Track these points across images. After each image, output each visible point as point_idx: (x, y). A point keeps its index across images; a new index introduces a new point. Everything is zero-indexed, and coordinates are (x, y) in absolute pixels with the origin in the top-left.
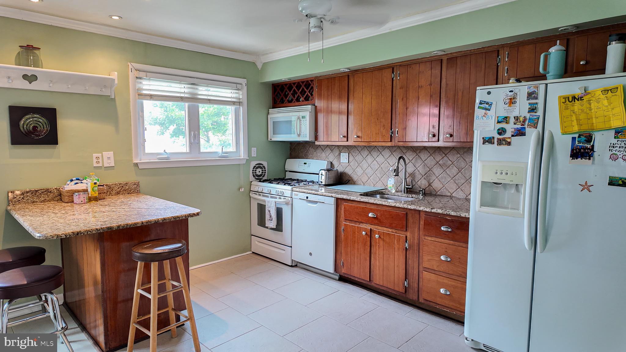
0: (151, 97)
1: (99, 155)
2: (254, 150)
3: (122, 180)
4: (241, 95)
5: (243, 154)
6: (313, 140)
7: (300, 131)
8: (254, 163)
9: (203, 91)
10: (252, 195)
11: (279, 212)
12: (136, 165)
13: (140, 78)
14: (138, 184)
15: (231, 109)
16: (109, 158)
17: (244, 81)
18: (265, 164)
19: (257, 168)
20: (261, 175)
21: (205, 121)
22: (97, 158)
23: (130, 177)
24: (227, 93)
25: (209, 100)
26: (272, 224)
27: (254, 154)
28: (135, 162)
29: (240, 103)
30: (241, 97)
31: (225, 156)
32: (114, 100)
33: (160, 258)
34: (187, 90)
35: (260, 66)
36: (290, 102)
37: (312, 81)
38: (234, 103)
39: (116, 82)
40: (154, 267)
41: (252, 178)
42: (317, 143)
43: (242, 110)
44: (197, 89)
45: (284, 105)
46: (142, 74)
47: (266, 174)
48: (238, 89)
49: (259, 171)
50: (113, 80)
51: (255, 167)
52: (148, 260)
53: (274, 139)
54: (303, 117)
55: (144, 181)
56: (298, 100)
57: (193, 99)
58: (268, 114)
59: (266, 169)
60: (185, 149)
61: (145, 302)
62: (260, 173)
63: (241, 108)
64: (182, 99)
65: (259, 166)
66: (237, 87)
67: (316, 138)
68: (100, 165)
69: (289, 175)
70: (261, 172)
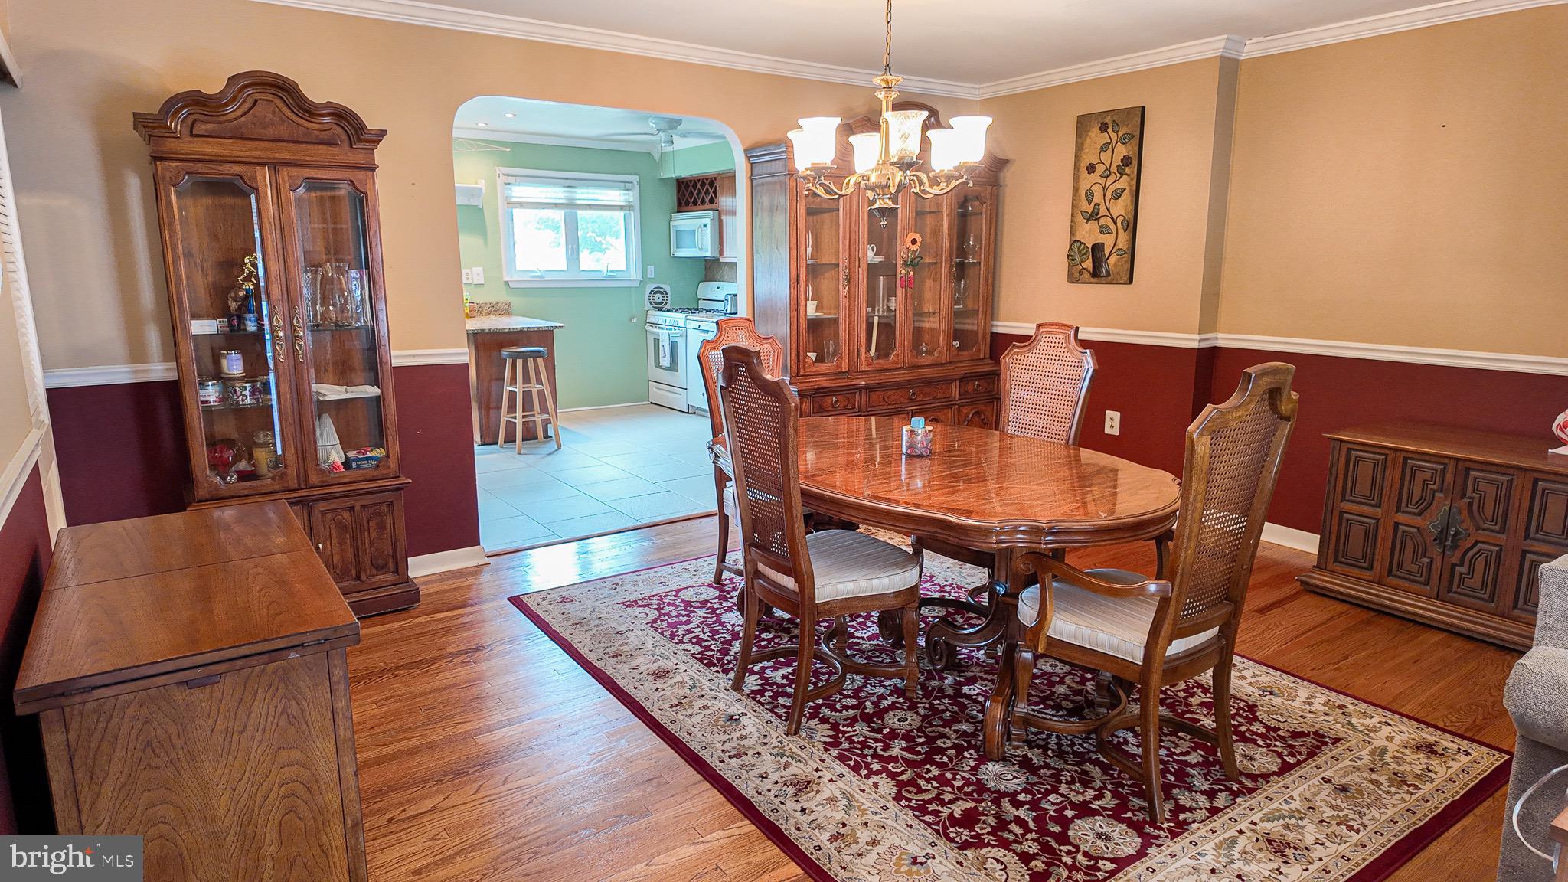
0: (521, 205)
1: (469, 271)
2: (650, 269)
3: (493, 300)
4: (632, 197)
5: (635, 275)
6: (718, 256)
7: (702, 244)
8: (650, 287)
9: (583, 195)
10: (648, 328)
11: (673, 346)
12: (507, 283)
13: (509, 184)
14: (509, 305)
15: (619, 215)
16: (478, 274)
17: (635, 179)
18: (667, 288)
19: (655, 293)
20: (661, 303)
21: (585, 231)
22: (467, 274)
23: (502, 297)
24: (616, 196)
25: (589, 205)
26: (665, 362)
27: (650, 274)
28: (506, 279)
29: (630, 207)
30: (631, 200)
31: (612, 275)
32: (482, 210)
33: (524, 356)
34: (563, 195)
35: (657, 157)
36: (695, 203)
37: (715, 178)
38: (622, 208)
39: (484, 191)
40: (519, 363)
41: (648, 306)
42: (721, 260)
43: (634, 216)
44: (575, 192)
45: (689, 208)
46: (510, 180)
47: (669, 302)
48: (628, 190)
49: (658, 298)
50: (481, 189)
51: (652, 291)
52: (515, 357)
53: (677, 255)
54: (705, 226)
55: (516, 302)
56: (703, 202)
57: (571, 205)
58: (671, 220)
59: (669, 295)
60: (562, 265)
61: (513, 395)
62: (660, 300)
63: (632, 213)
64: (556, 206)
65: (658, 290)
66: (626, 186)
67: (721, 253)
68: (470, 282)
69: (702, 304)
70: (661, 298)
